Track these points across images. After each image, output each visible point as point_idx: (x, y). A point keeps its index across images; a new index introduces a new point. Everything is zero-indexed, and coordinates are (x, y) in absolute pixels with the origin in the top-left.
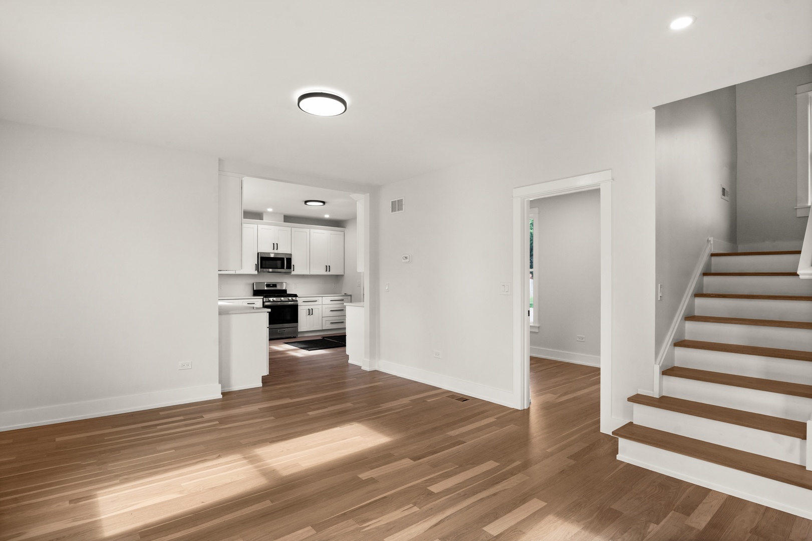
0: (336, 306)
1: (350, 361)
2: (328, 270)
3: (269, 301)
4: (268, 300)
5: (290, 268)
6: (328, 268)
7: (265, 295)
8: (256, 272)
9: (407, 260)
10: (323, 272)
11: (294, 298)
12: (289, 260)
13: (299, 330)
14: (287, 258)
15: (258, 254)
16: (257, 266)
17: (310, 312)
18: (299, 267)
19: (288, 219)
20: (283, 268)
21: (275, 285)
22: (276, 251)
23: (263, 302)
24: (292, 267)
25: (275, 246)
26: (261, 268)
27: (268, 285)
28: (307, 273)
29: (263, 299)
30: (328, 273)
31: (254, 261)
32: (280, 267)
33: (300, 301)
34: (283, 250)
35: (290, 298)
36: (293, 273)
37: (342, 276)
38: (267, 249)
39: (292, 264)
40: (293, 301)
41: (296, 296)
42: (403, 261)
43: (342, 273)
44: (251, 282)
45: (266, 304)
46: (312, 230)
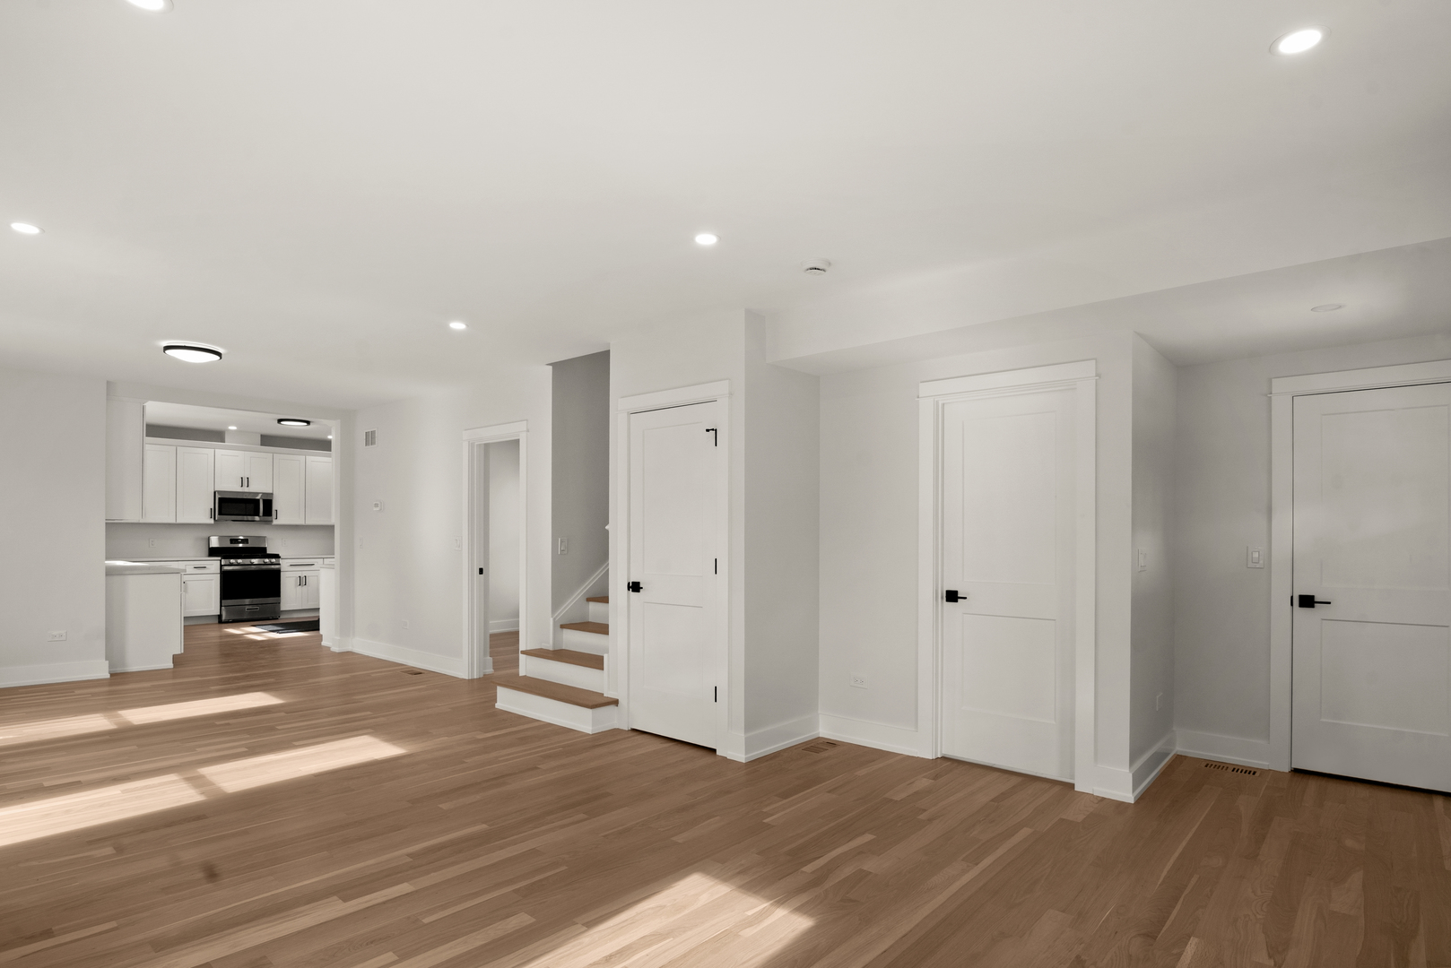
1: (324, 643)
3: (231, 565)
4: (228, 563)
5: (271, 515)
7: (227, 555)
8: (212, 521)
9: (378, 509)
11: (274, 560)
12: (268, 503)
13: (283, 608)
14: (264, 500)
15: (215, 493)
16: (213, 512)
17: (302, 582)
18: (285, 512)
19: (267, 440)
20: (256, 515)
21: (245, 541)
22: (245, 489)
23: (221, 566)
24: (274, 513)
25: (245, 481)
26: (219, 514)
27: (232, 541)
28: (301, 522)
29: (221, 562)
31: (208, 503)
32: (253, 514)
33: (284, 565)
34: (258, 487)
35: (267, 560)
36: (275, 522)
38: (232, 486)
39: (274, 509)
40: (274, 564)
41: (277, 556)
42: (375, 509)
44: (205, 535)
45: (226, 568)
46: (310, 458)
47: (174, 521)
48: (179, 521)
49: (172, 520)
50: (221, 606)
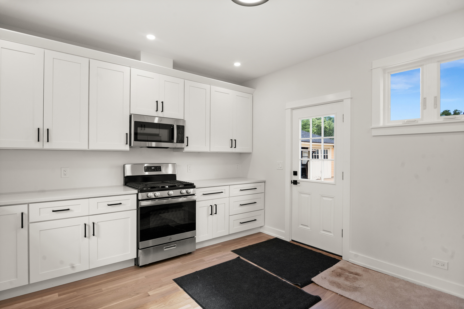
0: (247, 198)
2: (234, 146)
3: (149, 198)
4: (145, 197)
5: (182, 142)
6: (234, 142)
7: (141, 186)
8: (127, 148)
10: (227, 148)
11: (189, 190)
12: (181, 129)
13: (198, 242)
14: (177, 126)
15: (130, 116)
16: (128, 138)
17: (213, 210)
20: (171, 140)
21: (158, 168)
22: (161, 114)
23: (138, 201)
24: (186, 140)
25: (160, 106)
26: (136, 139)
27: (148, 169)
28: (206, 149)
29: (137, 194)
30: (233, 150)
31: (124, 128)
32: (167, 140)
33: (198, 195)
34: (171, 113)
35: (184, 191)
36: (186, 149)
37: (249, 154)
38: (147, 109)
39: (186, 135)
40: (188, 195)
41: (191, 186)
43: (250, 151)
44: (121, 163)
45: (144, 204)
46: (214, 88)
47: (85, 148)
48: (92, 148)
49: (84, 147)
50: (138, 248)
